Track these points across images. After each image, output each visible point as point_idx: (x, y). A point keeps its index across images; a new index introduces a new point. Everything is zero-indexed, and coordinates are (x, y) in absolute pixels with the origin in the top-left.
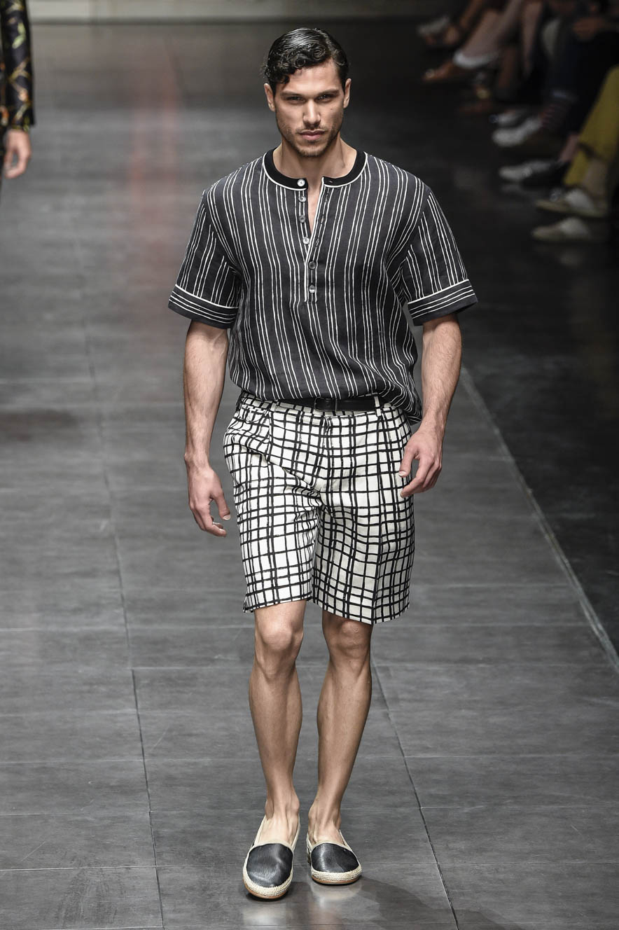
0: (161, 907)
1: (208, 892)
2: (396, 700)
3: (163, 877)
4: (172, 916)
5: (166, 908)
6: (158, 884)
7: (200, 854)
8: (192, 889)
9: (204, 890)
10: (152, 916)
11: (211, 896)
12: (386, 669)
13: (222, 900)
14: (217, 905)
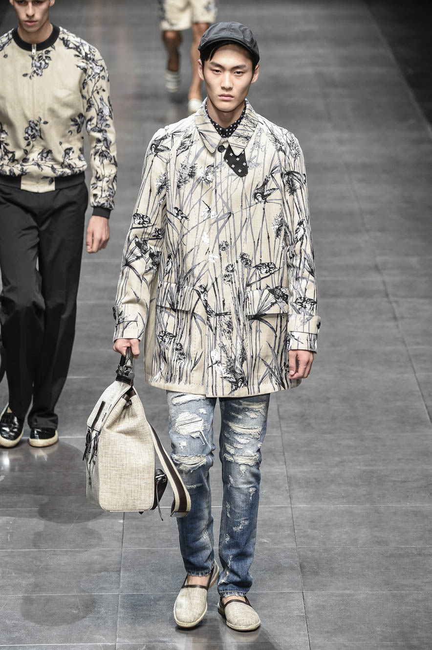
0: (280, 424)
1: (305, 417)
2: (402, 318)
3: (281, 409)
4: (286, 429)
5: (283, 425)
6: (279, 412)
7: (299, 397)
8: (296, 415)
9: (303, 416)
10: (275, 429)
11: (306, 419)
12: (397, 302)
13: (312, 421)
14: (309, 424)
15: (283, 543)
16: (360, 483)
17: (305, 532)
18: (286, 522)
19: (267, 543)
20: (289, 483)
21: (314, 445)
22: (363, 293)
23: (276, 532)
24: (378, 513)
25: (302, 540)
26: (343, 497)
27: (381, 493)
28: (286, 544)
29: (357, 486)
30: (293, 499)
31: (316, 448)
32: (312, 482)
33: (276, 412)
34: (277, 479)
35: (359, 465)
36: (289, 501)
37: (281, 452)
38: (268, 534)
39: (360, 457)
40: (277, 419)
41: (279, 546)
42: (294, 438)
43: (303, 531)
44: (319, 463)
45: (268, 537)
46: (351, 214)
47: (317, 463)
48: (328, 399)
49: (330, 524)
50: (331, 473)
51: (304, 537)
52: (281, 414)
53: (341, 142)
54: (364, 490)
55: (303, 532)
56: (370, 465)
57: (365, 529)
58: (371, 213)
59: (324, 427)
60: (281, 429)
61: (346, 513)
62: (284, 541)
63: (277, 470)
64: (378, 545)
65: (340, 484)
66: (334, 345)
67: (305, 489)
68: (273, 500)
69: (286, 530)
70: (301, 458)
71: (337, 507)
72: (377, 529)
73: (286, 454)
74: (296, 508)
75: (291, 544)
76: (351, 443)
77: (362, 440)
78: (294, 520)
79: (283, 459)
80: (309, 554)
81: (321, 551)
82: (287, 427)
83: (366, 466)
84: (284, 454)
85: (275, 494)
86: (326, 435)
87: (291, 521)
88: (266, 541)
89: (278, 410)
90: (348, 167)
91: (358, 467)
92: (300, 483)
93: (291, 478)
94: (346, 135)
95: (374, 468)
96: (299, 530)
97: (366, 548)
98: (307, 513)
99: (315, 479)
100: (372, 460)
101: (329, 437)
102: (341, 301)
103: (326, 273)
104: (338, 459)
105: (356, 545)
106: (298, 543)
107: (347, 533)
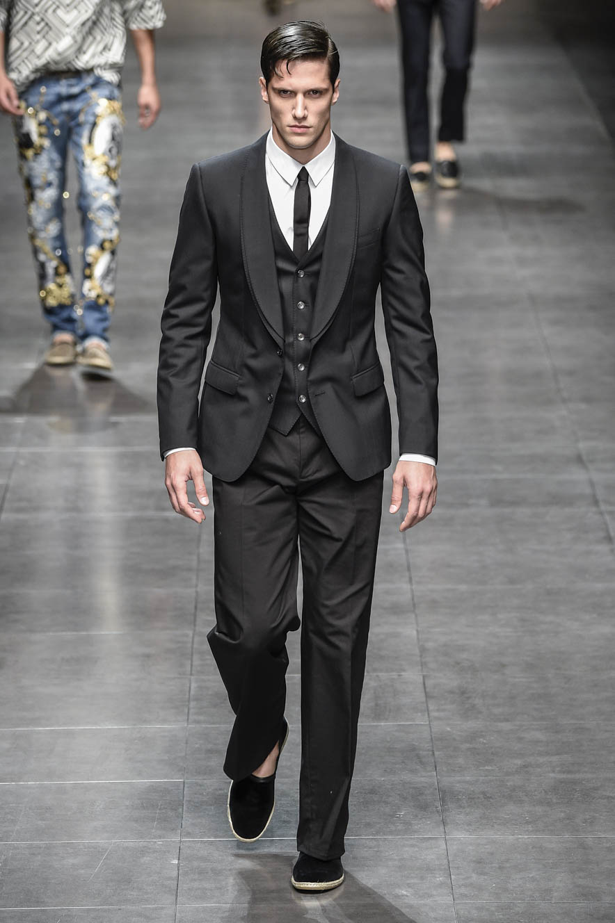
15: (431, 896)
16: (554, 801)
17: (468, 878)
18: (437, 863)
19: (407, 896)
20: (443, 800)
21: (481, 740)
22: (557, 500)
23: (422, 878)
24: (584, 848)
25: (463, 890)
26: (528, 823)
27: (588, 817)
28: (437, 898)
29: (549, 804)
30: (449, 826)
31: (485, 744)
32: (479, 798)
33: (421, 686)
34: (422, 794)
35: (554, 772)
36: (442, 828)
37: (428, 750)
38: (408, 882)
39: (555, 759)
40: (424, 699)
41: (428, 901)
42: (449, 729)
43: (463, 877)
44: (490, 768)
45: (409, 887)
46: (538, 375)
47: (486, 768)
48: (503, 666)
49: (508, 865)
50: (508, 784)
51: (465, 886)
52: (427, 690)
53: (522, 262)
54: (561, 812)
55: (464, 879)
56: (569, 772)
57: (563, 874)
58: (571, 373)
59: (497, 711)
60: (428, 714)
61: (532, 848)
62: (434, 893)
63: (423, 779)
64: (583, 900)
65: (521, 802)
66: (512, 581)
67: (468, 810)
68: (416, 827)
69: (437, 876)
70: (461, 761)
71: (520, 838)
72: (581, 874)
73: (437, 753)
74: (452, 839)
75: (445, 897)
76: (539, 735)
77: (557, 732)
78: (450, 858)
79: (433, 761)
80: (475, 913)
81: (493, 909)
82: (438, 710)
83: (564, 773)
84: (433, 754)
85: (420, 817)
86: (499, 724)
87: (445, 862)
88: (405, 893)
89: (424, 684)
90: (533, 300)
91: (552, 775)
92: (458, 800)
93: (444, 792)
94: (530, 252)
95: (577, 776)
96: (458, 874)
97: (566, 905)
98: (471, 848)
99: (484, 793)
100: (573, 764)
101: (506, 726)
102: (523, 513)
103: (499, 468)
104: (519, 762)
105: (548, 900)
106: (456, 896)
107: (533, 879)
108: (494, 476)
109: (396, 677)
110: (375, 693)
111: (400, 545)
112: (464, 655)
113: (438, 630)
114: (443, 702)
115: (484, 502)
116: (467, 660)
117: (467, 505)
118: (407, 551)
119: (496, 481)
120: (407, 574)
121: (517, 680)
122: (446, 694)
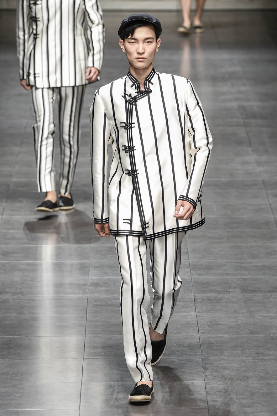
108: (243, 277)
109: (190, 383)
110: (179, 391)
111: (193, 313)
112: (227, 372)
113: (213, 358)
114: (215, 397)
115: (237, 290)
116: (228, 374)
117: (229, 292)
118: (197, 316)
119: (244, 279)
120: (197, 328)
121: (255, 385)
122: (217, 392)
